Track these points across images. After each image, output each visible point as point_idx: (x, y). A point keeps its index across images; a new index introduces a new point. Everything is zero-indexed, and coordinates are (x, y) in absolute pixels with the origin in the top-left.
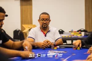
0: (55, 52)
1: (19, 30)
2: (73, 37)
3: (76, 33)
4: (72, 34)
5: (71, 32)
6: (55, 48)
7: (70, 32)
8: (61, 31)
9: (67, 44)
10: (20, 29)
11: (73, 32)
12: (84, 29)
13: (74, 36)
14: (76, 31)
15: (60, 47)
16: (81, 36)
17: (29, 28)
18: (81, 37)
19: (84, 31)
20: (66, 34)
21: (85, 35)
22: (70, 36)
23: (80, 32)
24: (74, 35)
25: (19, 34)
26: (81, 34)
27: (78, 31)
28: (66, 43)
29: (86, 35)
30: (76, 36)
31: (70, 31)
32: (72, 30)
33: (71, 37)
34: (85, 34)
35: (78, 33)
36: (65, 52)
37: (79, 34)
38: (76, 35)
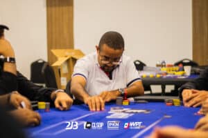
0: (124, 112)
1: (44, 62)
2: (165, 77)
3: (171, 68)
4: (164, 70)
5: (162, 66)
6: (126, 103)
7: (158, 66)
8: (138, 63)
9: (152, 94)
10: (46, 60)
11: (165, 66)
12: (191, 59)
13: (168, 76)
14: (173, 64)
15: (136, 100)
16: (183, 75)
17: (66, 56)
18: (183, 77)
19: (191, 64)
20: (150, 70)
21: (191, 74)
22: (158, 76)
23: (181, 65)
24: (167, 74)
25: (43, 71)
26: (183, 70)
27: (177, 64)
28: (149, 92)
29: (194, 73)
30: (172, 76)
31: (158, 63)
32: (164, 62)
33: (161, 77)
34: (192, 71)
35: (177, 68)
36: (148, 111)
37: (179, 70)
38: (172, 72)
